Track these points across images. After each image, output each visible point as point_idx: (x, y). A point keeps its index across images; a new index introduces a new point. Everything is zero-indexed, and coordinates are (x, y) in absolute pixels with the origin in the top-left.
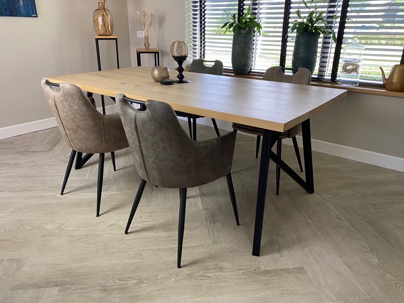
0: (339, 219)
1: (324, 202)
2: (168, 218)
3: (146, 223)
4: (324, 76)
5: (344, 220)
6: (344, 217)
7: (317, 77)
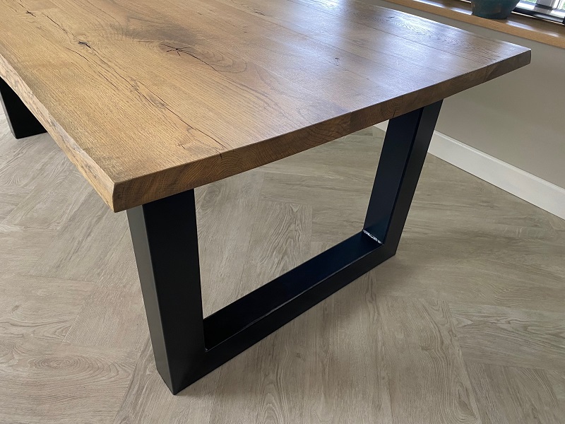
0: (464, 406)
2: (68, 325)
3: (14, 330)
4: (551, 8)
5: (476, 411)
6: (478, 400)
7: (531, 8)
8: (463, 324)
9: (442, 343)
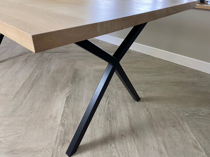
0: (196, 147)
1: (181, 123)
5: (201, 149)
6: (201, 144)
8: (186, 116)
9: (180, 124)
